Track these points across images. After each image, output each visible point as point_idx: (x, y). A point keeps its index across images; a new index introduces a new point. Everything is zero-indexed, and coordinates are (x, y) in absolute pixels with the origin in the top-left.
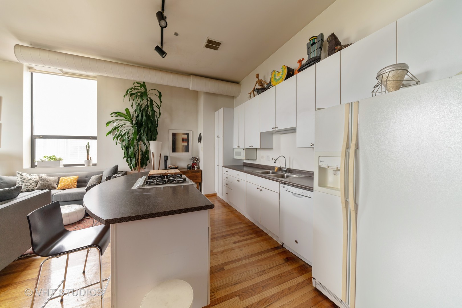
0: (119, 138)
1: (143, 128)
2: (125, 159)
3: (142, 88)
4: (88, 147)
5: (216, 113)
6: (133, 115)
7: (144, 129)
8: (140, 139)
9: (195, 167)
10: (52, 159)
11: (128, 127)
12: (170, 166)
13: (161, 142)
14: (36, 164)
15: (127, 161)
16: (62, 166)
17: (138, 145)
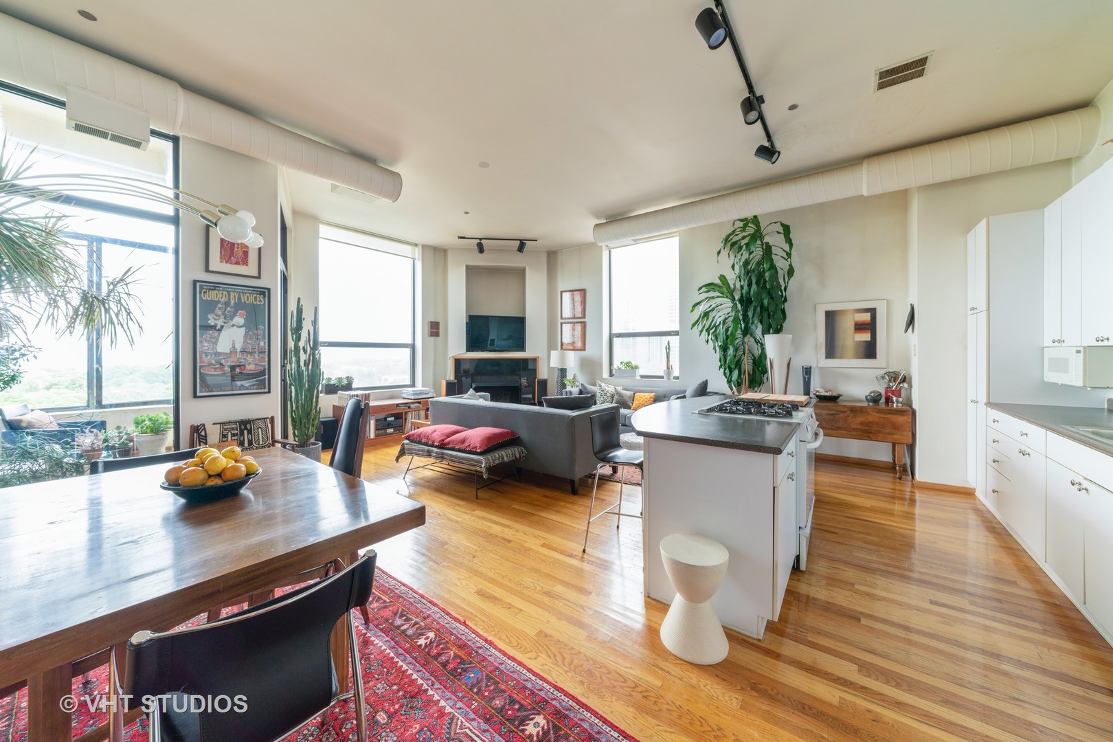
0: (711, 332)
1: (752, 308)
2: (722, 370)
3: (750, 227)
4: (668, 348)
5: (971, 235)
6: (734, 284)
7: (754, 310)
8: (746, 332)
9: (894, 399)
10: (628, 366)
11: (725, 309)
12: (818, 391)
13: (791, 336)
14: (614, 372)
15: (725, 374)
16: (638, 378)
17: (743, 343)
